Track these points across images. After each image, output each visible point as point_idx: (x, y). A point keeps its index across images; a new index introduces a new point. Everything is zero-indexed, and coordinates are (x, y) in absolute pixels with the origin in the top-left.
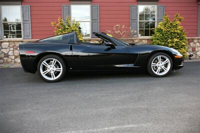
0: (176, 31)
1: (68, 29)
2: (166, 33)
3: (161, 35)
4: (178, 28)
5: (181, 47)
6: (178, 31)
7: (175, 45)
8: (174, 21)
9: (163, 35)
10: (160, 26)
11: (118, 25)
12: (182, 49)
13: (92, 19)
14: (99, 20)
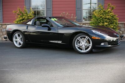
8: (107, 9)
13: (47, 8)
14: (52, 9)
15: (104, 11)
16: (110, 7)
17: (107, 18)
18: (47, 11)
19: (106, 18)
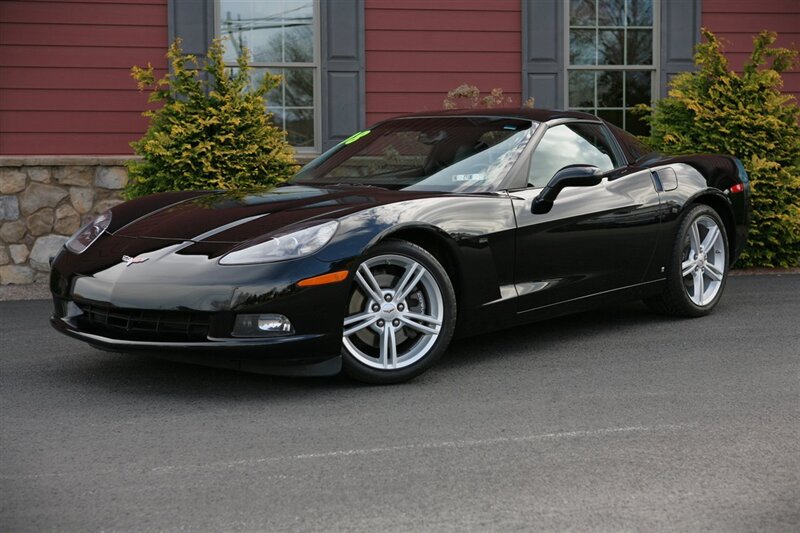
0: (760, 121)
1: (216, 105)
2: (709, 130)
3: (686, 139)
4: (769, 106)
5: (789, 201)
6: (771, 119)
7: (759, 187)
8: (751, 69)
9: (695, 139)
10: (678, 93)
11: (464, 89)
12: (790, 207)
13: (329, 55)
14: (362, 62)
15: (735, 84)
16: (768, 55)
17: (760, 128)
18: (328, 73)
19: (754, 129)
